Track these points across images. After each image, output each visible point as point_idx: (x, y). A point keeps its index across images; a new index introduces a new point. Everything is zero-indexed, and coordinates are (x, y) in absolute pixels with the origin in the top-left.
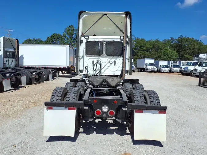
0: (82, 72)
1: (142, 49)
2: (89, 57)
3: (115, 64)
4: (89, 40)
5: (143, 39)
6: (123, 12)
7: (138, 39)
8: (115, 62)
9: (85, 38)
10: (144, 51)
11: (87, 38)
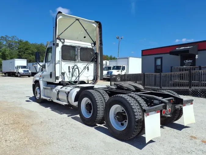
0: (58, 79)
1: (27, 51)
2: (65, 62)
3: (88, 70)
4: (65, 44)
5: (27, 42)
6: (94, 21)
7: (21, 41)
8: (88, 67)
9: (61, 41)
10: (29, 54)
11: (63, 41)
